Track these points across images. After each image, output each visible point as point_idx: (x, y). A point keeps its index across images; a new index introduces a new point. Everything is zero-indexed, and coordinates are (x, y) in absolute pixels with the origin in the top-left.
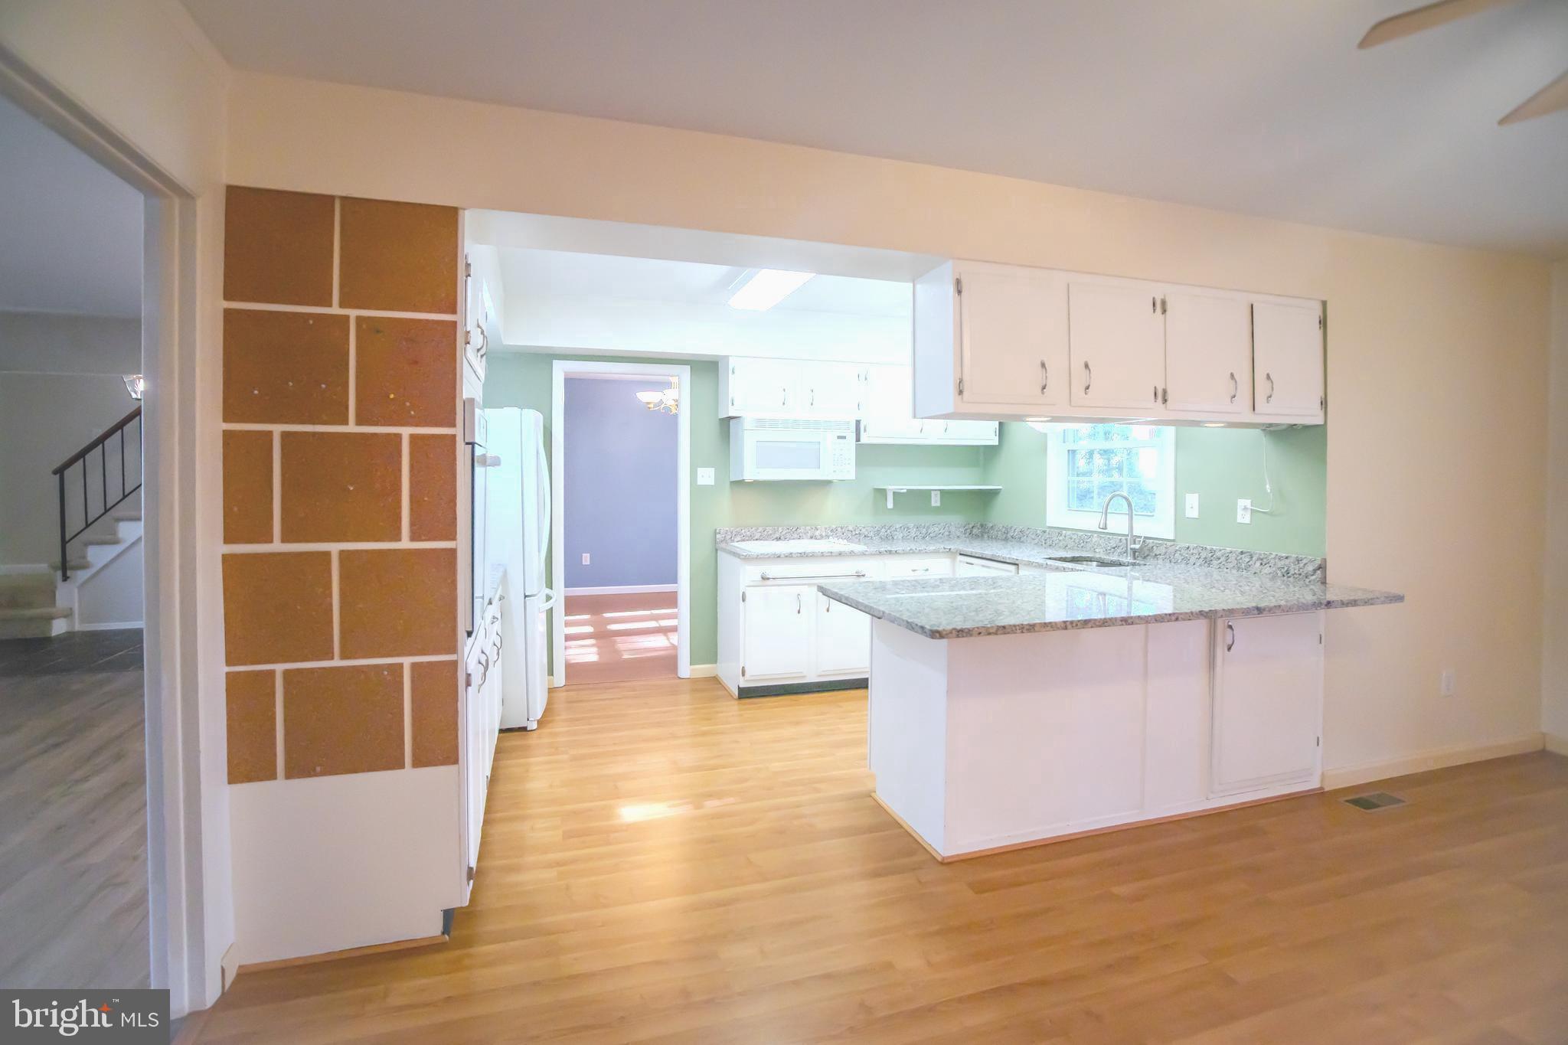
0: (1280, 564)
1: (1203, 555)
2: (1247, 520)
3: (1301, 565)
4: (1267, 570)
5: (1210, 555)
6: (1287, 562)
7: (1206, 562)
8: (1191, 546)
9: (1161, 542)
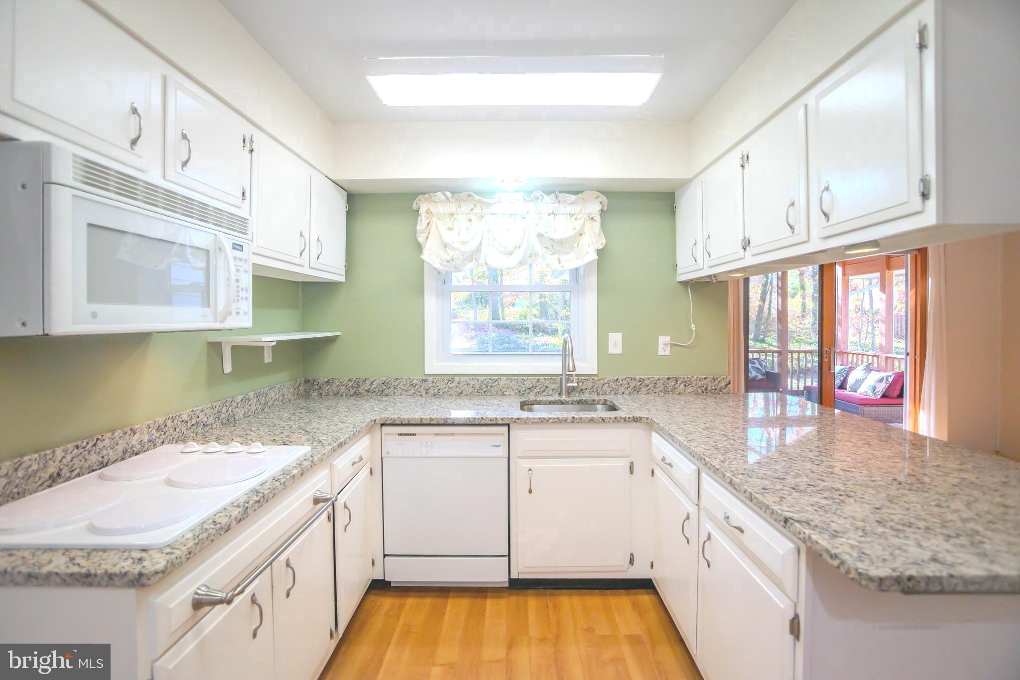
0: (700, 384)
1: (632, 384)
2: (668, 352)
3: (716, 383)
4: (690, 389)
5: (639, 383)
6: (706, 381)
7: (635, 390)
8: (620, 378)
9: (587, 378)
